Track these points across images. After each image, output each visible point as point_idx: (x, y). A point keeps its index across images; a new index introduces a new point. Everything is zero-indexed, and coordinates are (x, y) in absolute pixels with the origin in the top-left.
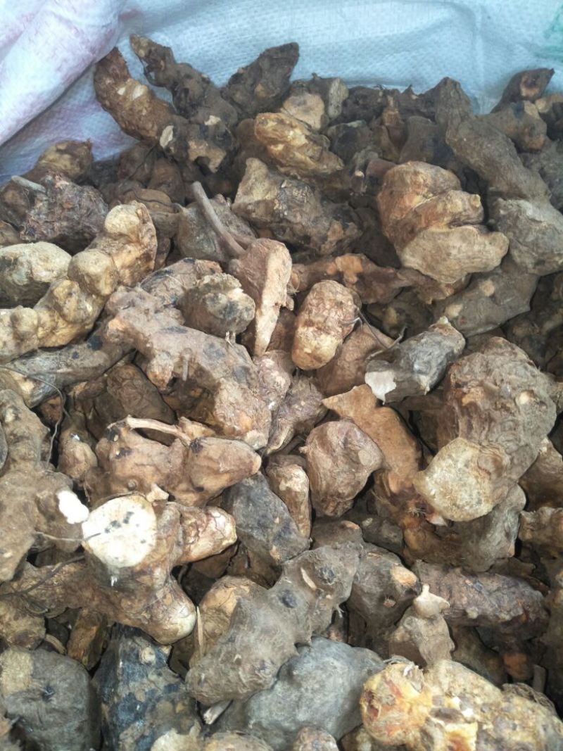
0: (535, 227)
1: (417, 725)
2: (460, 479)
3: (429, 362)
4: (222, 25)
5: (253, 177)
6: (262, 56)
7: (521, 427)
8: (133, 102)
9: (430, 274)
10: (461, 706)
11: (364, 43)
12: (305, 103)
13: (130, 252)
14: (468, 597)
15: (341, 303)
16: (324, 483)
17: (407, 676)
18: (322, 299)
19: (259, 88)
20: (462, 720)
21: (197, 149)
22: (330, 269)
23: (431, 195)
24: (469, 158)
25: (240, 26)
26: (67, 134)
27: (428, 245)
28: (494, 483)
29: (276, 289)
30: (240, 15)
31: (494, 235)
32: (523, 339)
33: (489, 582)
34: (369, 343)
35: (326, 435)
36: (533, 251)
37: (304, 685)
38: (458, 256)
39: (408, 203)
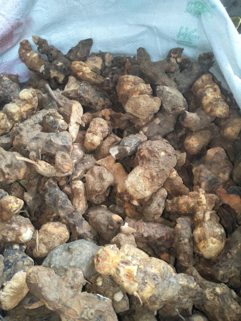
0: (170, 95)
1: (115, 267)
2: (137, 181)
3: (131, 143)
4: (66, 33)
5: (71, 82)
6: (79, 43)
7: (161, 163)
8: (32, 58)
9: (135, 114)
10: (132, 260)
11: (117, 39)
12: (95, 60)
13: (27, 106)
14: (144, 229)
15: (102, 124)
16: (90, 186)
17: (112, 249)
18: (95, 123)
19: (78, 54)
20: (132, 265)
21: (54, 74)
22: (100, 115)
23: (133, 85)
24: (148, 73)
25: (72, 33)
26: (9, 71)
27: (133, 103)
28: (150, 183)
29: (76, 116)
30: (72, 29)
31: (155, 98)
32: (170, 140)
33: (153, 225)
34: (113, 140)
35: (93, 170)
36: (170, 104)
37: (74, 252)
38: (143, 106)
39: (125, 88)
